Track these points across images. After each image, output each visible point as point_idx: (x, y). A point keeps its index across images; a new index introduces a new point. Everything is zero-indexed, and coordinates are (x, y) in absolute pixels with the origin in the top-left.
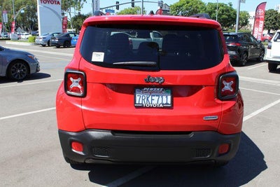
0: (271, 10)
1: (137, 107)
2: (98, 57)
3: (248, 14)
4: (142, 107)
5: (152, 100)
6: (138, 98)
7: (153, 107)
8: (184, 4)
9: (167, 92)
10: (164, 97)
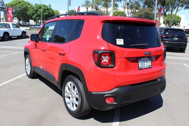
0: (72, 10)
1: (139, 69)
2: (120, 42)
3: (59, 12)
4: (142, 69)
5: (145, 64)
6: (139, 64)
7: (145, 68)
8: (17, 4)
9: (149, 59)
10: (149, 62)
